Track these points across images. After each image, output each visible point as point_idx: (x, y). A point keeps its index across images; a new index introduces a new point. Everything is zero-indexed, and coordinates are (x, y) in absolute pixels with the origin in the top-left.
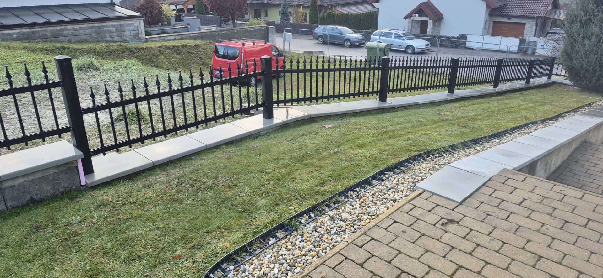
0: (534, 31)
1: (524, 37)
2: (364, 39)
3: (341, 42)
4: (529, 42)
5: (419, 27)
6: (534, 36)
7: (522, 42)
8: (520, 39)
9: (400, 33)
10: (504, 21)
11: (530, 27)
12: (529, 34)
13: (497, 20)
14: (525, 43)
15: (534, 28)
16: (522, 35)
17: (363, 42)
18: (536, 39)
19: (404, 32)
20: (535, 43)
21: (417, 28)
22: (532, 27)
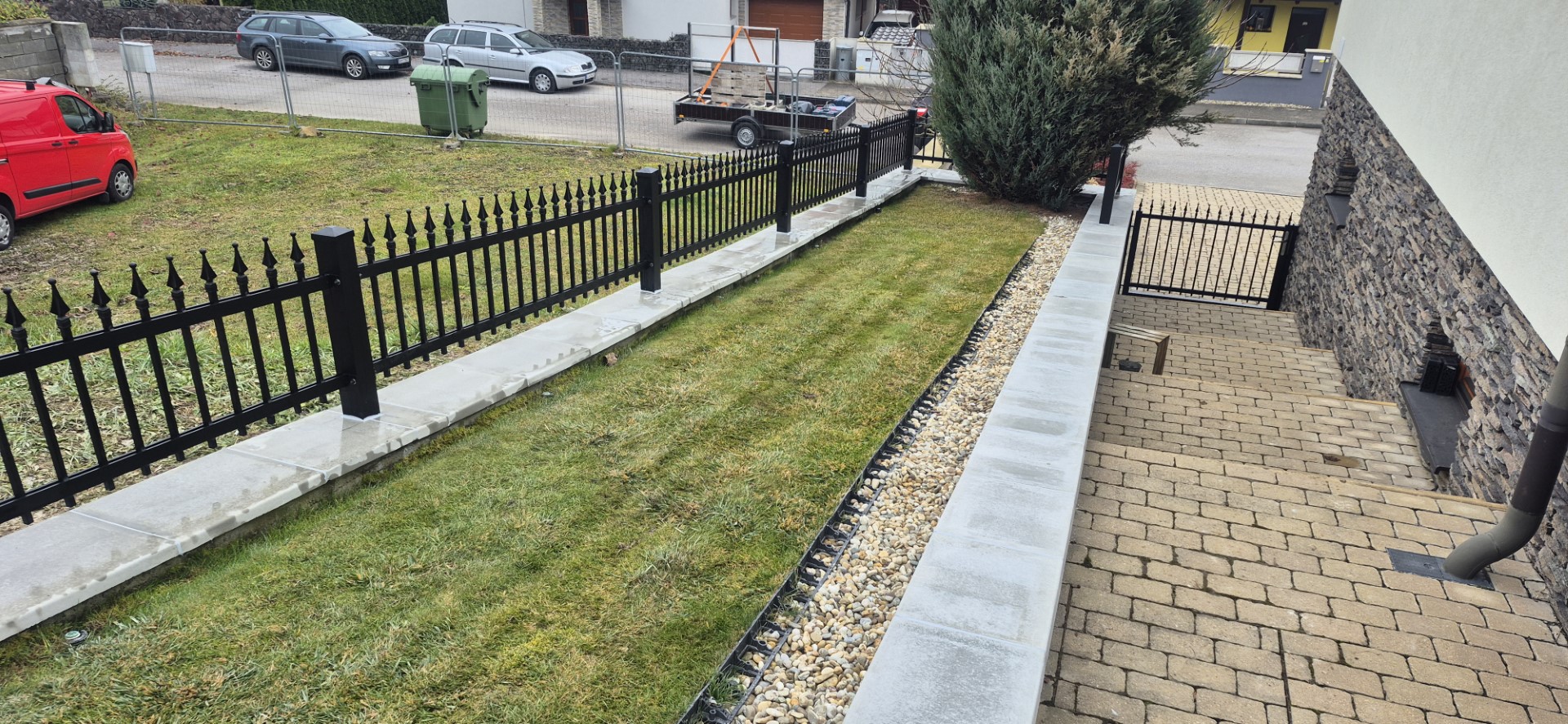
0: (844, 19)
1: (824, 40)
2: (403, 53)
3: (333, 64)
4: (838, 49)
5: (566, 13)
6: (846, 36)
7: (822, 49)
8: (816, 43)
9: (508, 33)
11: (834, 10)
12: (833, 27)
14: (828, 53)
15: (843, 13)
16: (819, 34)
17: (402, 61)
18: (849, 43)
19: (519, 30)
20: (851, 53)
21: (558, 16)
22: (837, 10)
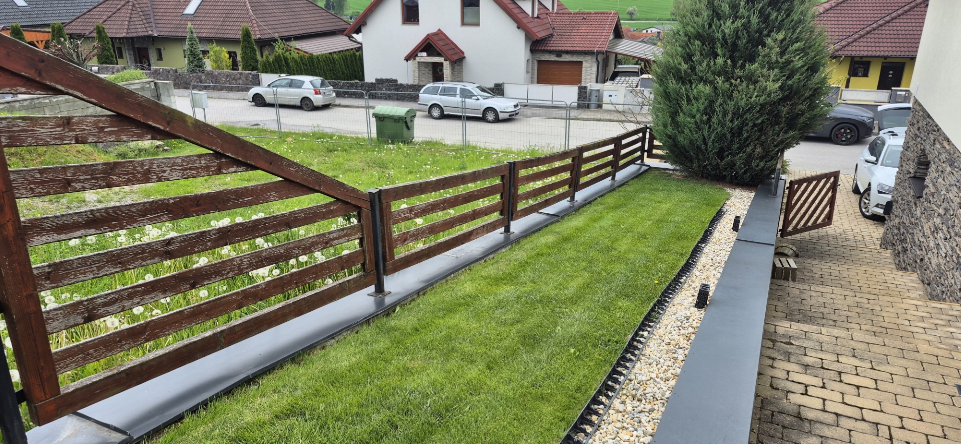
0: (595, 74)
1: (583, 85)
4: (590, 90)
5: (431, 72)
6: (597, 82)
7: (582, 90)
8: (579, 87)
10: (553, 60)
11: (589, 67)
12: (588, 77)
13: (543, 59)
14: (586, 92)
15: (594, 69)
16: (580, 82)
18: (599, 86)
20: (599, 92)
21: (427, 74)
